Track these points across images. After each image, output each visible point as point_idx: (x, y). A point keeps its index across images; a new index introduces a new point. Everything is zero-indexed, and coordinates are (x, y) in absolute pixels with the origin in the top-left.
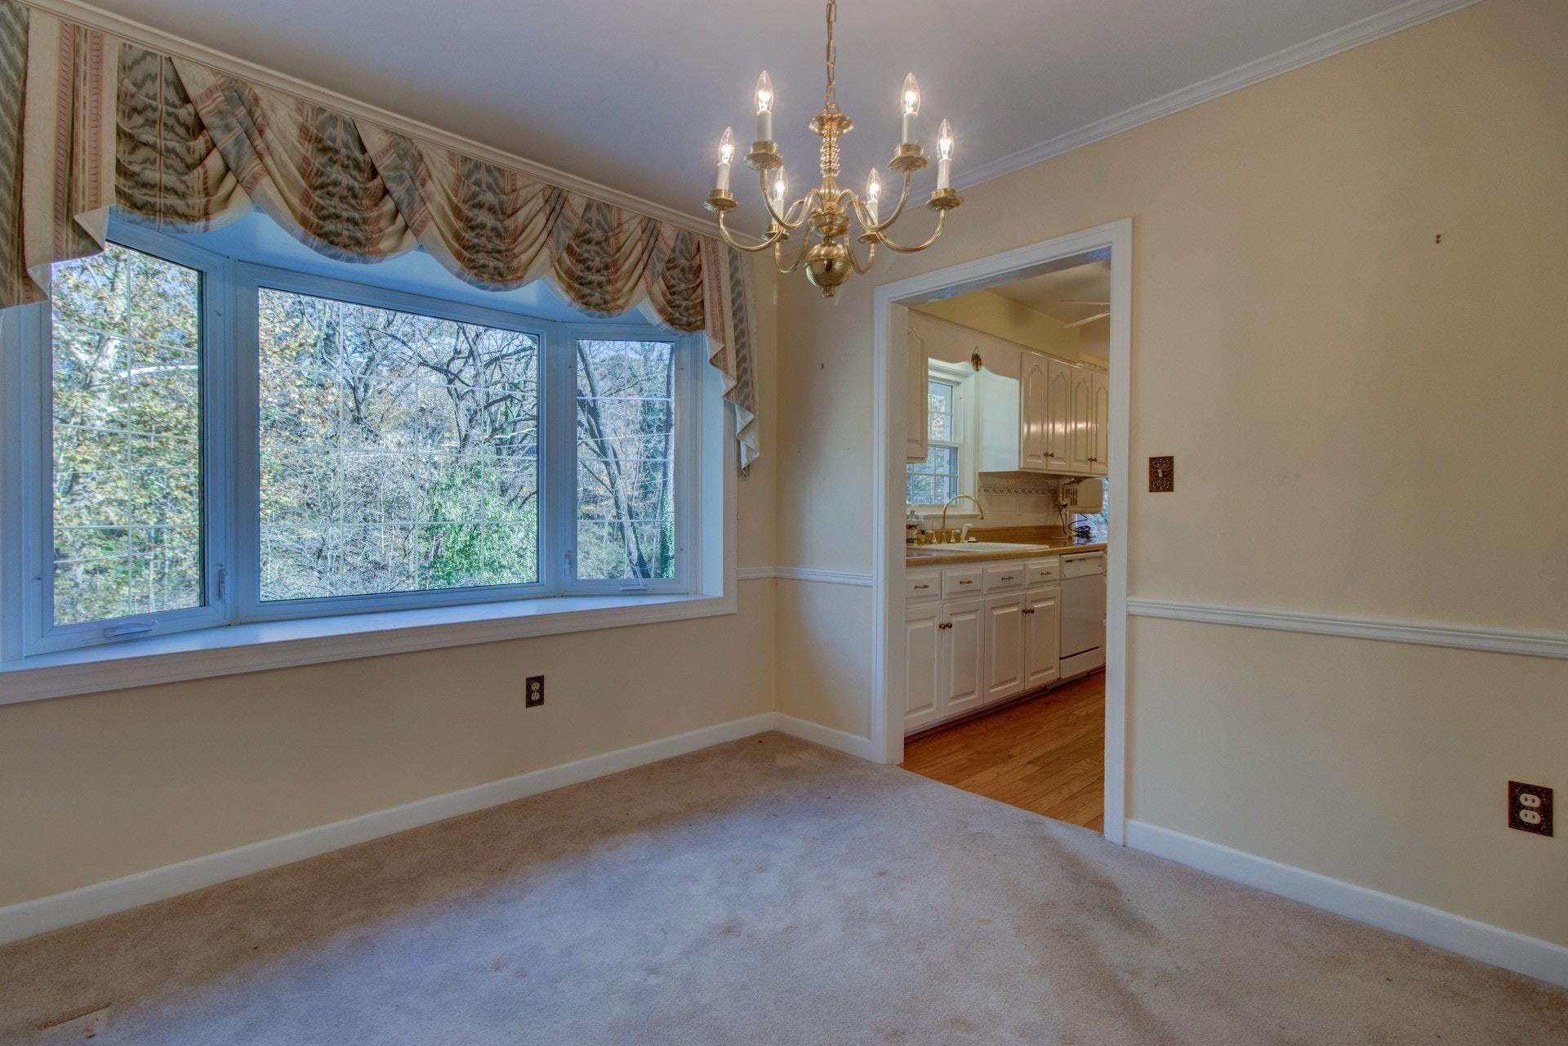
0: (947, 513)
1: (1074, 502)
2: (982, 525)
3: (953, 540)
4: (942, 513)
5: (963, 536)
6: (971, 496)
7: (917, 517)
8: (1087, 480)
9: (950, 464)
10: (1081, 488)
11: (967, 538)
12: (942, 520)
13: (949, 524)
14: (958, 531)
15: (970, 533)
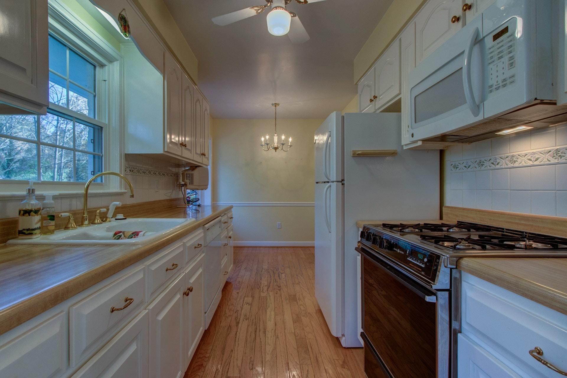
0: (89, 191)
1: (192, 183)
2: (130, 201)
3: (98, 220)
4: (83, 191)
5: (110, 214)
6: (118, 172)
7: (41, 198)
8: (200, 168)
9: (94, 143)
10: (196, 173)
11: (114, 215)
12: (83, 200)
13: (92, 204)
14: (104, 210)
15: (118, 210)
